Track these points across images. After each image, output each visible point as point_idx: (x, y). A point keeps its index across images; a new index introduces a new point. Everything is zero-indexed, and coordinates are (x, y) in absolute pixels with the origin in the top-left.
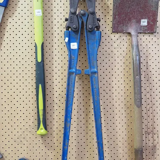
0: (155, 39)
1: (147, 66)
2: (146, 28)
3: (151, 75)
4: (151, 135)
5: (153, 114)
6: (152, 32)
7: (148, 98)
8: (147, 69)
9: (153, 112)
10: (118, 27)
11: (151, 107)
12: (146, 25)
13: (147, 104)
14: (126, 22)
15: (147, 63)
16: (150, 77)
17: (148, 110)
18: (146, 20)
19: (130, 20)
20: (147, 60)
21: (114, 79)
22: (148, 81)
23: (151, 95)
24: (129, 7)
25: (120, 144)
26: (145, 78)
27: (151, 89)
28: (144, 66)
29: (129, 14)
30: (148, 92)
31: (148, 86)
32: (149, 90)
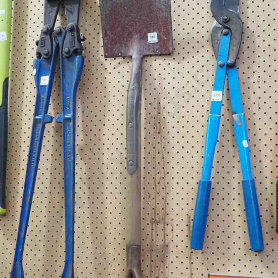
0: (173, 64)
1: (159, 108)
2: (157, 47)
3: (165, 123)
4: (161, 226)
5: (165, 189)
6: (167, 52)
7: (158, 163)
8: (159, 113)
9: (165, 187)
10: (112, 48)
11: (163, 178)
12: (157, 41)
13: (157, 173)
14: (125, 40)
15: (159, 103)
16: (164, 128)
17: (158, 183)
18: (155, 34)
19: (130, 35)
20: (159, 99)
21: (106, 132)
22: (159, 133)
23: (163, 158)
24: (126, 16)
25: (110, 239)
26: (154, 128)
27: (164, 148)
28: (155, 108)
29: (127, 26)
30: (159, 153)
31: (159, 143)
32: (161, 149)
